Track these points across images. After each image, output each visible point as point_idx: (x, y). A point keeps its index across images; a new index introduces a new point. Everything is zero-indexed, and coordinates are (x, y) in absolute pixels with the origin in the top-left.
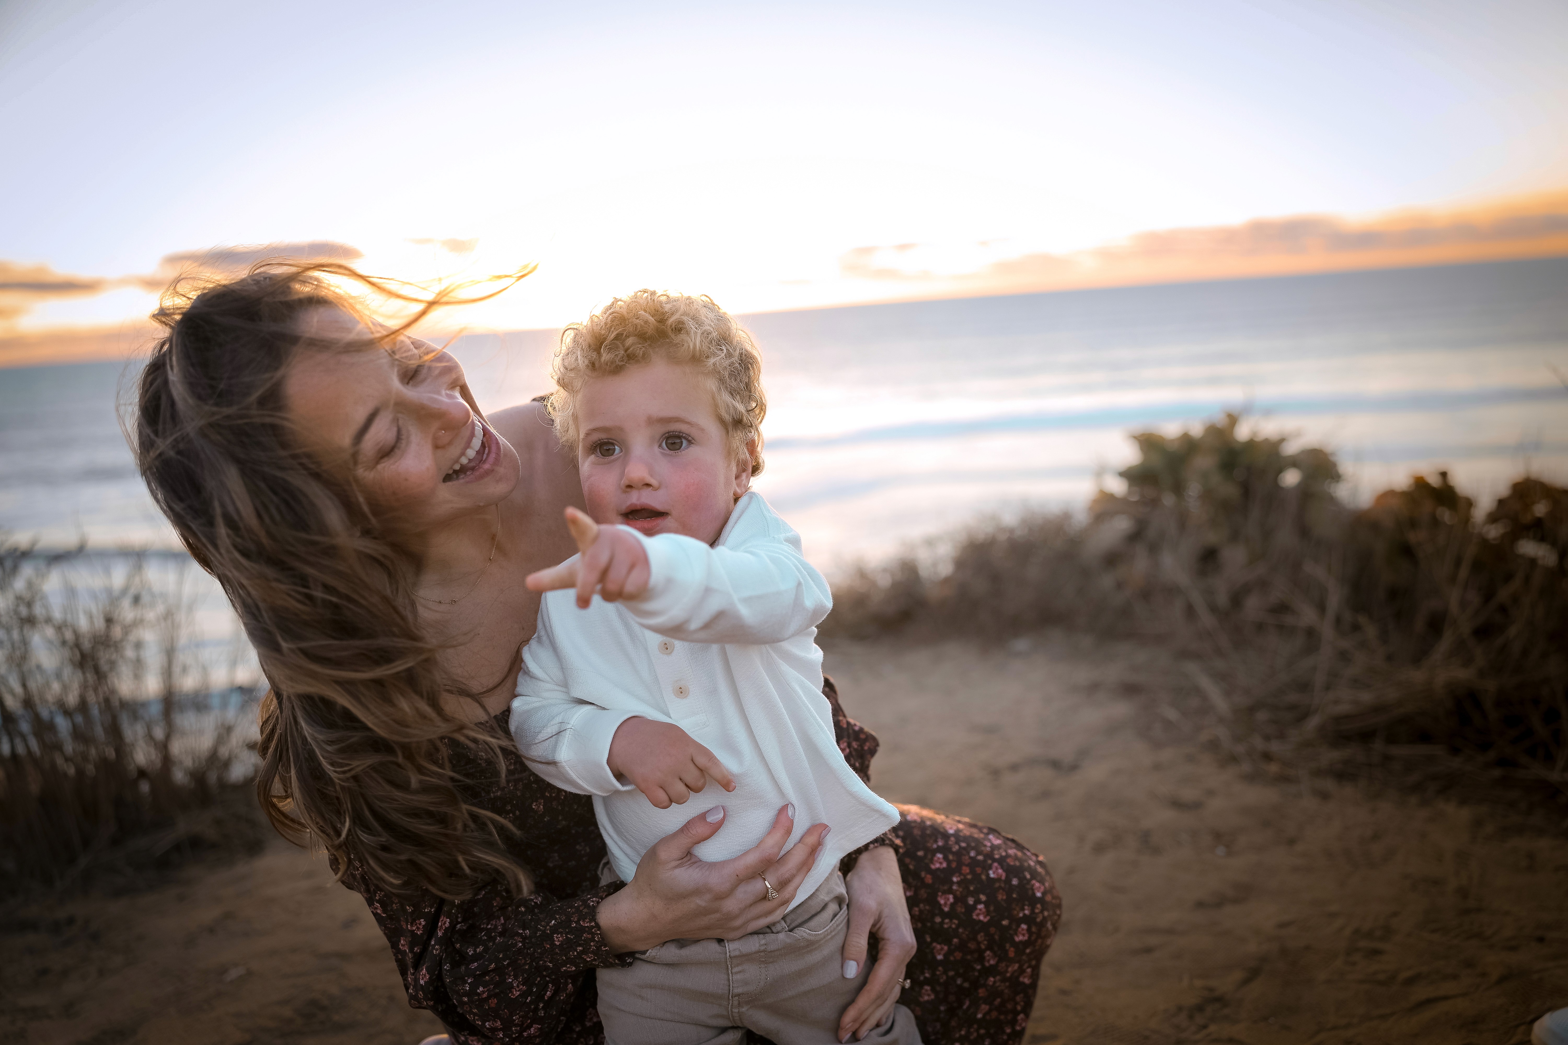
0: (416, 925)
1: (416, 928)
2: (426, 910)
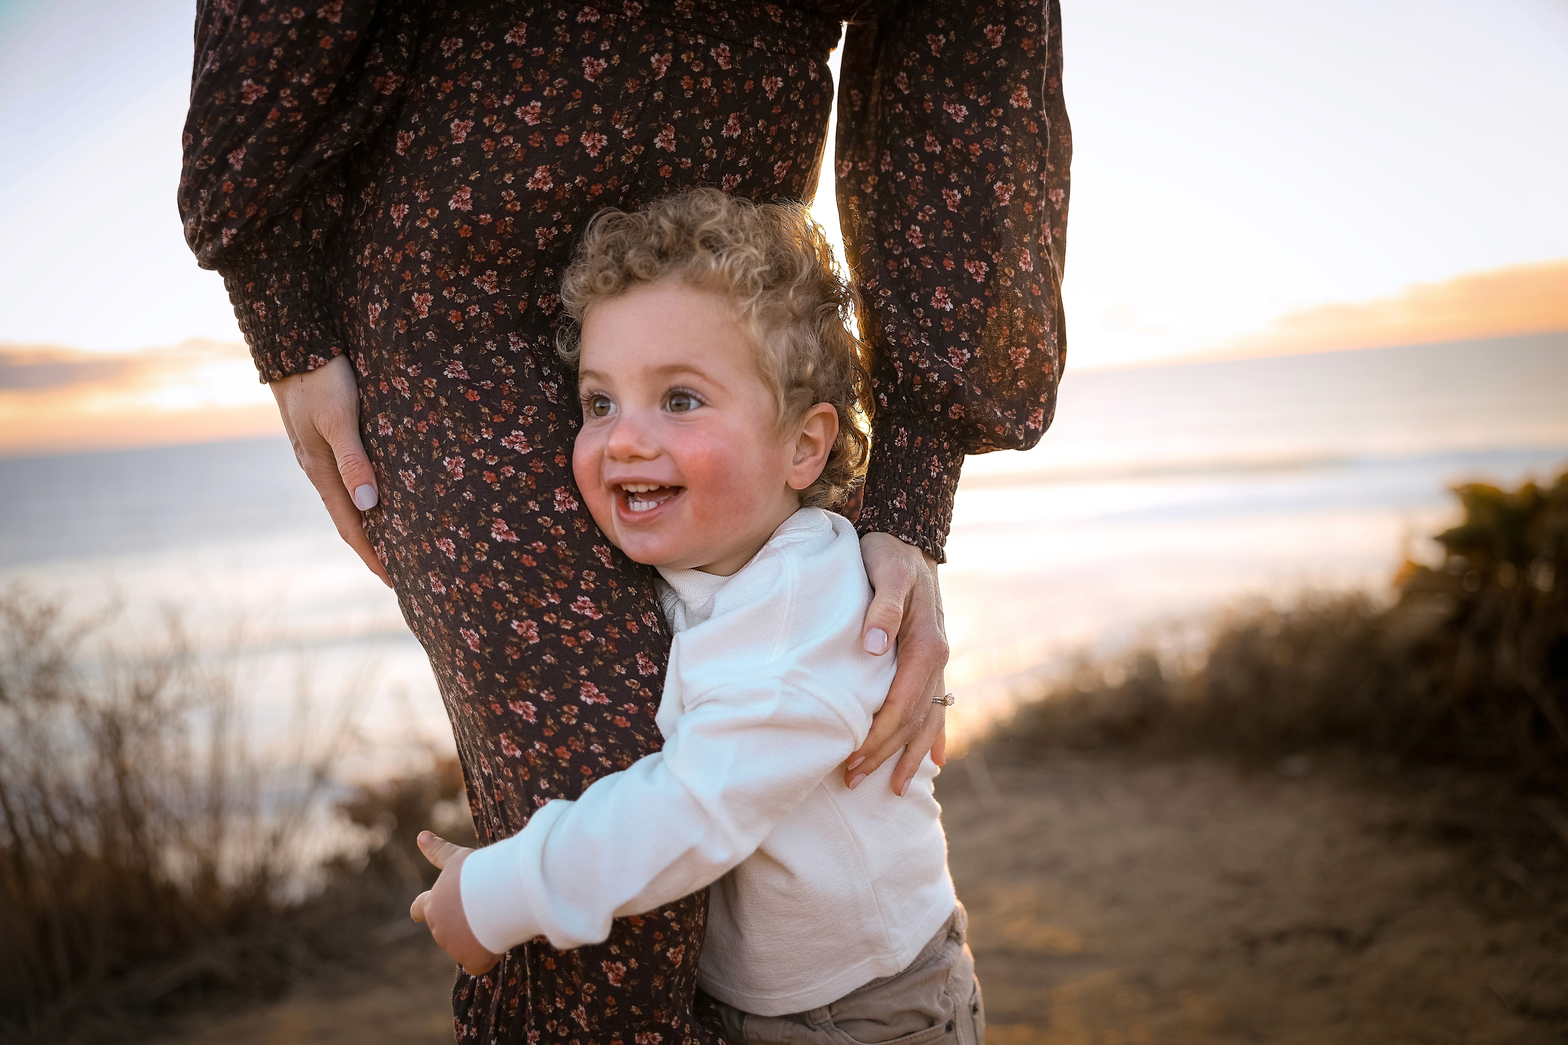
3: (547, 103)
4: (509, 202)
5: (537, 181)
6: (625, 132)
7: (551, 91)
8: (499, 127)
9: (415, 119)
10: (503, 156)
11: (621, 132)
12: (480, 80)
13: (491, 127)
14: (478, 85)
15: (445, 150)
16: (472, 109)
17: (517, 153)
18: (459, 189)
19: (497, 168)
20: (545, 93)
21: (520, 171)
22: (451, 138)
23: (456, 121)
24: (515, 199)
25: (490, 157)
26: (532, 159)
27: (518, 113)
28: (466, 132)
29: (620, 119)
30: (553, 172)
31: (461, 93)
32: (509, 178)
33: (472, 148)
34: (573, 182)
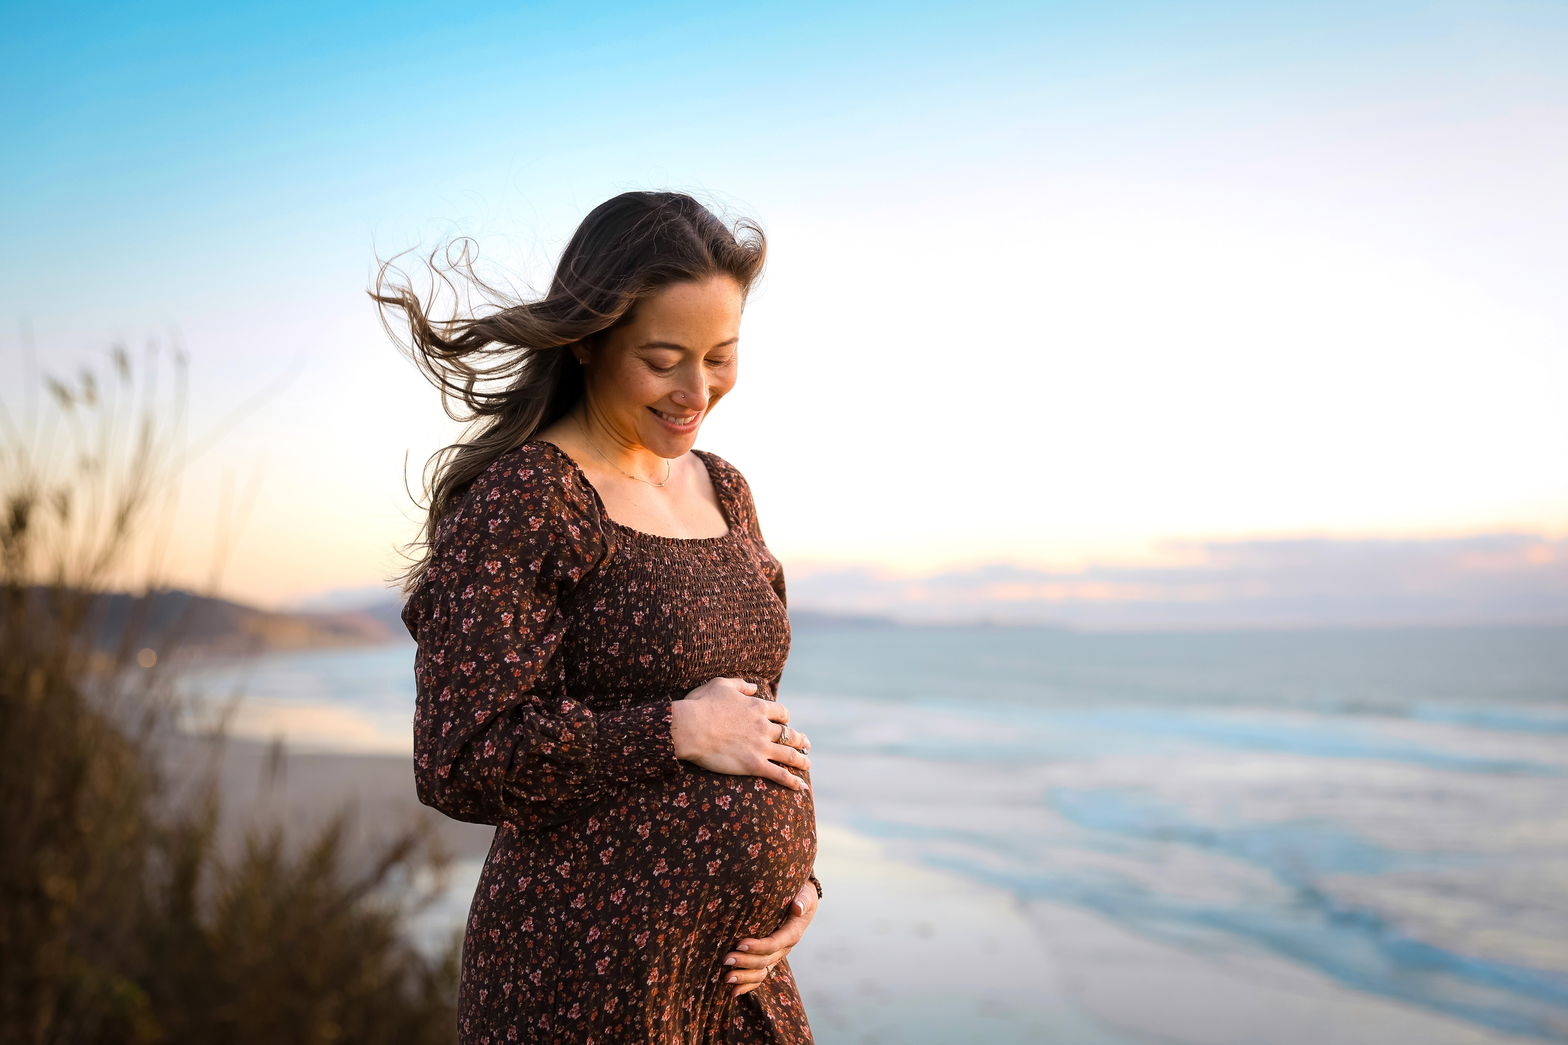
0: (467, 666)
1: (466, 670)
2: (480, 655)
3: (688, 791)
4: (688, 855)
5: (701, 836)
6: (737, 789)
7: (687, 783)
8: (667, 817)
9: (609, 839)
10: (677, 832)
11: (735, 790)
12: (642, 797)
13: (662, 819)
14: (642, 800)
15: (639, 845)
16: (646, 815)
17: (684, 826)
18: (657, 862)
19: (676, 840)
20: (684, 786)
21: (690, 836)
22: (640, 837)
23: (640, 827)
24: (692, 852)
25: (668, 836)
26: (694, 826)
27: (675, 804)
28: (648, 829)
29: (731, 784)
30: (708, 828)
31: (636, 809)
32: (685, 842)
33: (655, 837)
34: (721, 828)
